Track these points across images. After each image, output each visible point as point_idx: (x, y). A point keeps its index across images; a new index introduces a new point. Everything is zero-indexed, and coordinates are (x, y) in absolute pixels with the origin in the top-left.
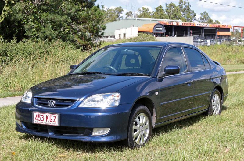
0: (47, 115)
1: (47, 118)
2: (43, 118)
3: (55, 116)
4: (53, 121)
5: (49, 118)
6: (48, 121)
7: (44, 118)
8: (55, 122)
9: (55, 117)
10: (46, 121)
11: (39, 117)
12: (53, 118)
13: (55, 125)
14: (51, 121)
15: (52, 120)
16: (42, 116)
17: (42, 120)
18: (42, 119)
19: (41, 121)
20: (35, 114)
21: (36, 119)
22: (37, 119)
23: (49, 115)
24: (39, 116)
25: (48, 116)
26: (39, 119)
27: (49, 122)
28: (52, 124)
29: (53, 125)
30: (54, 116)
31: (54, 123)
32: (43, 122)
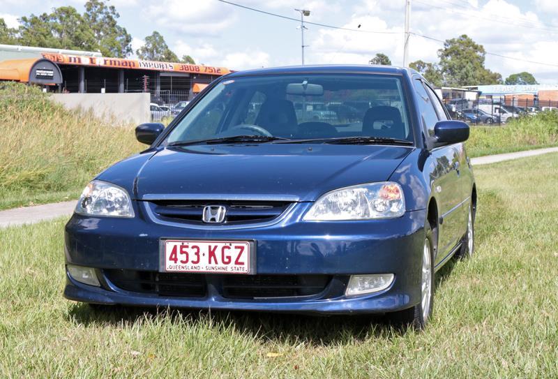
0: (213, 245)
1: (212, 254)
2: (197, 254)
3: (242, 248)
4: (233, 260)
5: (218, 253)
6: (216, 263)
7: (201, 254)
8: (243, 264)
9: (239, 250)
10: (210, 262)
11: (182, 252)
12: (233, 252)
13: (241, 271)
14: (226, 260)
15: (229, 258)
16: (196, 250)
17: (196, 260)
18: (193, 257)
19: (189, 264)
20: (170, 246)
21: (171, 259)
22: (176, 260)
23: (220, 245)
24: (184, 249)
25: (216, 247)
26: (181, 257)
27: (220, 264)
28: (231, 269)
29: (235, 271)
30: (236, 247)
31: (237, 266)
32: (196, 265)
